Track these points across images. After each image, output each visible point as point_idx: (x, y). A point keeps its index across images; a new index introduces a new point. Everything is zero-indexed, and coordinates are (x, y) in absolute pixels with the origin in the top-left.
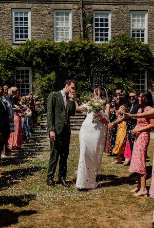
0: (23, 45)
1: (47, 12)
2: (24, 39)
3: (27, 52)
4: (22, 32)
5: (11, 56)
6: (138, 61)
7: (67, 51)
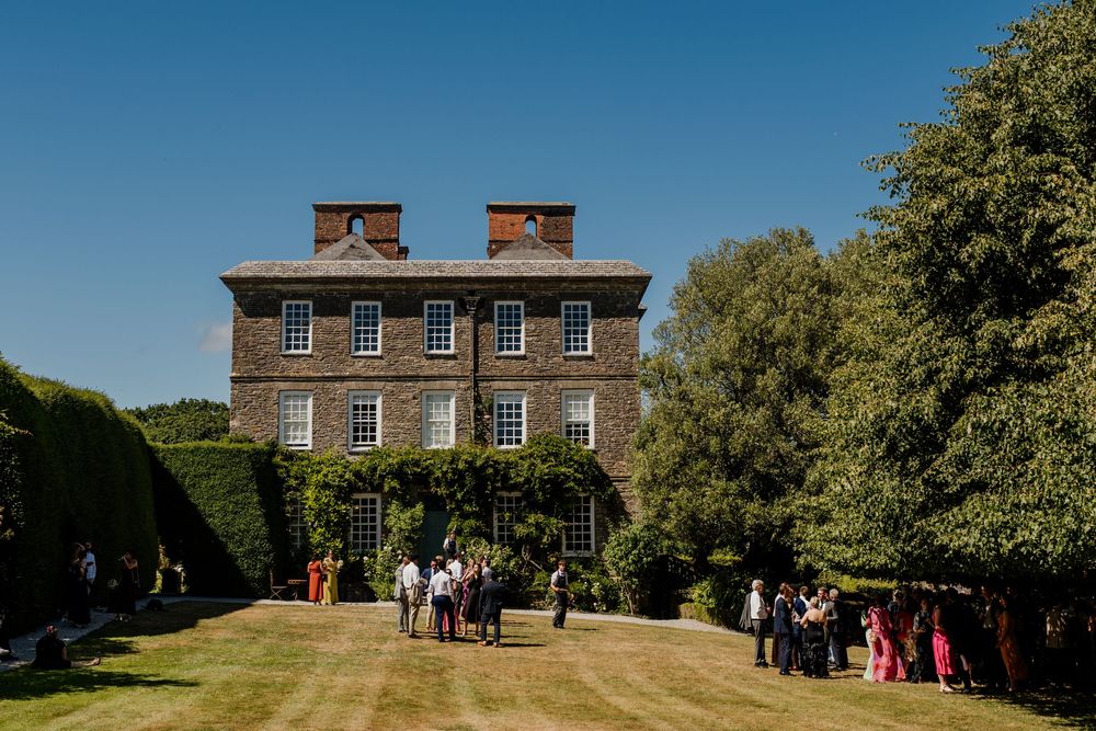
0: (367, 454)
1: (411, 396)
2: (369, 443)
3: (374, 469)
4: (365, 430)
5: (347, 477)
6: (572, 484)
7: (445, 469)
